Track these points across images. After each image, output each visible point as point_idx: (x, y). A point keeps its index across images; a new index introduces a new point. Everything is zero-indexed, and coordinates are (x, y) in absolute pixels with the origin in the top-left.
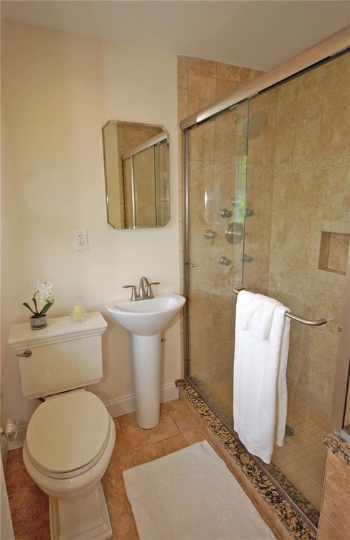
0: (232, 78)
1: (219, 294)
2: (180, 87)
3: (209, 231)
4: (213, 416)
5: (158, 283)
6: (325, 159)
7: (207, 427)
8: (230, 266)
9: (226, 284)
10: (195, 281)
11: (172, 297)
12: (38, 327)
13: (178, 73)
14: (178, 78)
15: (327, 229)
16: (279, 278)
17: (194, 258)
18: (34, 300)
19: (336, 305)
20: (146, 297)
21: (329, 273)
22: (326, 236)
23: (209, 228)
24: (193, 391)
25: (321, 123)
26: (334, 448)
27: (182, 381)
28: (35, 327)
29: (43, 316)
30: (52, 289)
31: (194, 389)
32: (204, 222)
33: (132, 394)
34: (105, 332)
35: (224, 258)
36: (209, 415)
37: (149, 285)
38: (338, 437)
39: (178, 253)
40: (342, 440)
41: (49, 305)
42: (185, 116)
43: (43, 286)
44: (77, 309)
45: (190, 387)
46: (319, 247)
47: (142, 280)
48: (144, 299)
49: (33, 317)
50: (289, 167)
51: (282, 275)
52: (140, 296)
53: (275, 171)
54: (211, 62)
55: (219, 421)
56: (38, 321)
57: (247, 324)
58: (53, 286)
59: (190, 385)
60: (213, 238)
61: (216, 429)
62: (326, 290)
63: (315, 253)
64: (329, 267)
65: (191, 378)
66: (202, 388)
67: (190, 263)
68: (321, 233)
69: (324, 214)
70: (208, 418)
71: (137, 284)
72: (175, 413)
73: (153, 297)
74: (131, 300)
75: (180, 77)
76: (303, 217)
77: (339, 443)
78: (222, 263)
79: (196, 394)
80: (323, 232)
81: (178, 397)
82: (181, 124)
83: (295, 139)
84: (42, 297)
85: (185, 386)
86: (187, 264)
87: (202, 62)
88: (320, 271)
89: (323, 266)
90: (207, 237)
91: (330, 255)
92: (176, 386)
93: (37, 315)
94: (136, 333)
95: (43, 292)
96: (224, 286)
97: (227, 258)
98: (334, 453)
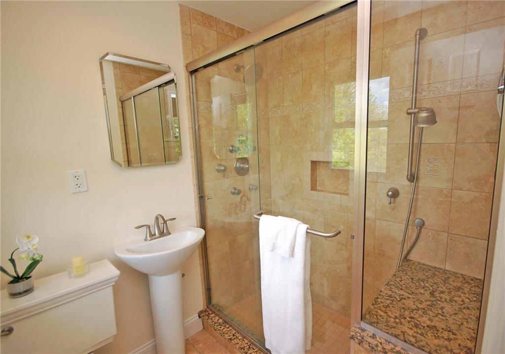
0: (229, 34)
1: (232, 221)
2: (184, 33)
3: (220, 165)
4: (240, 338)
5: (175, 219)
6: (308, 105)
7: (235, 350)
8: (241, 195)
9: (238, 212)
10: (210, 212)
11: (190, 230)
12: (20, 294)
13: (181, 19)
14: (182, 24)
15: (315, 159)
16: (281, 201)
17: (208, 192)
18: (12, 261)
19: (326, 217)
20: (162, 234)
21: (319, 193)
22: (314, 164)
23: (220, 163)
24: (217, 318)
25: (302, 77)
26: (359, 340)
27: (205, 311)
28: (14, 295)
29: (27, 278)
30: (38, 243)
31: (218, 315)
32: (214, 157)
33: (153, 340)
34: (116, 282)
35: (235, 189)
36: (237, 338)
37: (165, 222)
38: (359, 328)
39: (192, 186)
40: (363, 330)
41: (35, 263)
42: (191, 60)
43: (25, 240)
44: (76, 261)
45: (213, 315)
46: (310, 173)
47: (157, 218)
48: (160, 237)
49: (12, 282)
50: (281, 111)
51: (283, 198)
52: (155, 235)
53: (270, 114)
54: (211, 16)
55: (246, 341)
56: (20, 286)
57: (274, 245)
58: (40, 239)
59: (213, 312)
60: (224, 170)
61: (246, 350)
62: (318, 207)
63: (307, 179)
64: (318, 188)
65: (213, 306)
66: (225, 312)
67: (205, 197)
68: (310, 162)
69: (312, 147)
70: (236, 341)
71: (151, 222)
72: (201, 345)
73: (170, 234)
74: (146, 240)
75: (183, 24)
76: (295, 150)
77: (362, 334)
78: (233, 193)
79: (221, 321)
80: (312, 161)
81: (202, 328)
82: (187, 66)
83: (283, 88)
84: (24, 256)
85: (208, 315)
86: (202, 198)
87: (203, 15)
88: (312, 192)
89: (314, 188)
90: (218, 171)
91: (318, 179)
92: (200, 317)
93: (17, 279)
94: (154, 275)
95: (26, 248)
96: (236, 214)
97: (238, 188)
98: (359, 344)
